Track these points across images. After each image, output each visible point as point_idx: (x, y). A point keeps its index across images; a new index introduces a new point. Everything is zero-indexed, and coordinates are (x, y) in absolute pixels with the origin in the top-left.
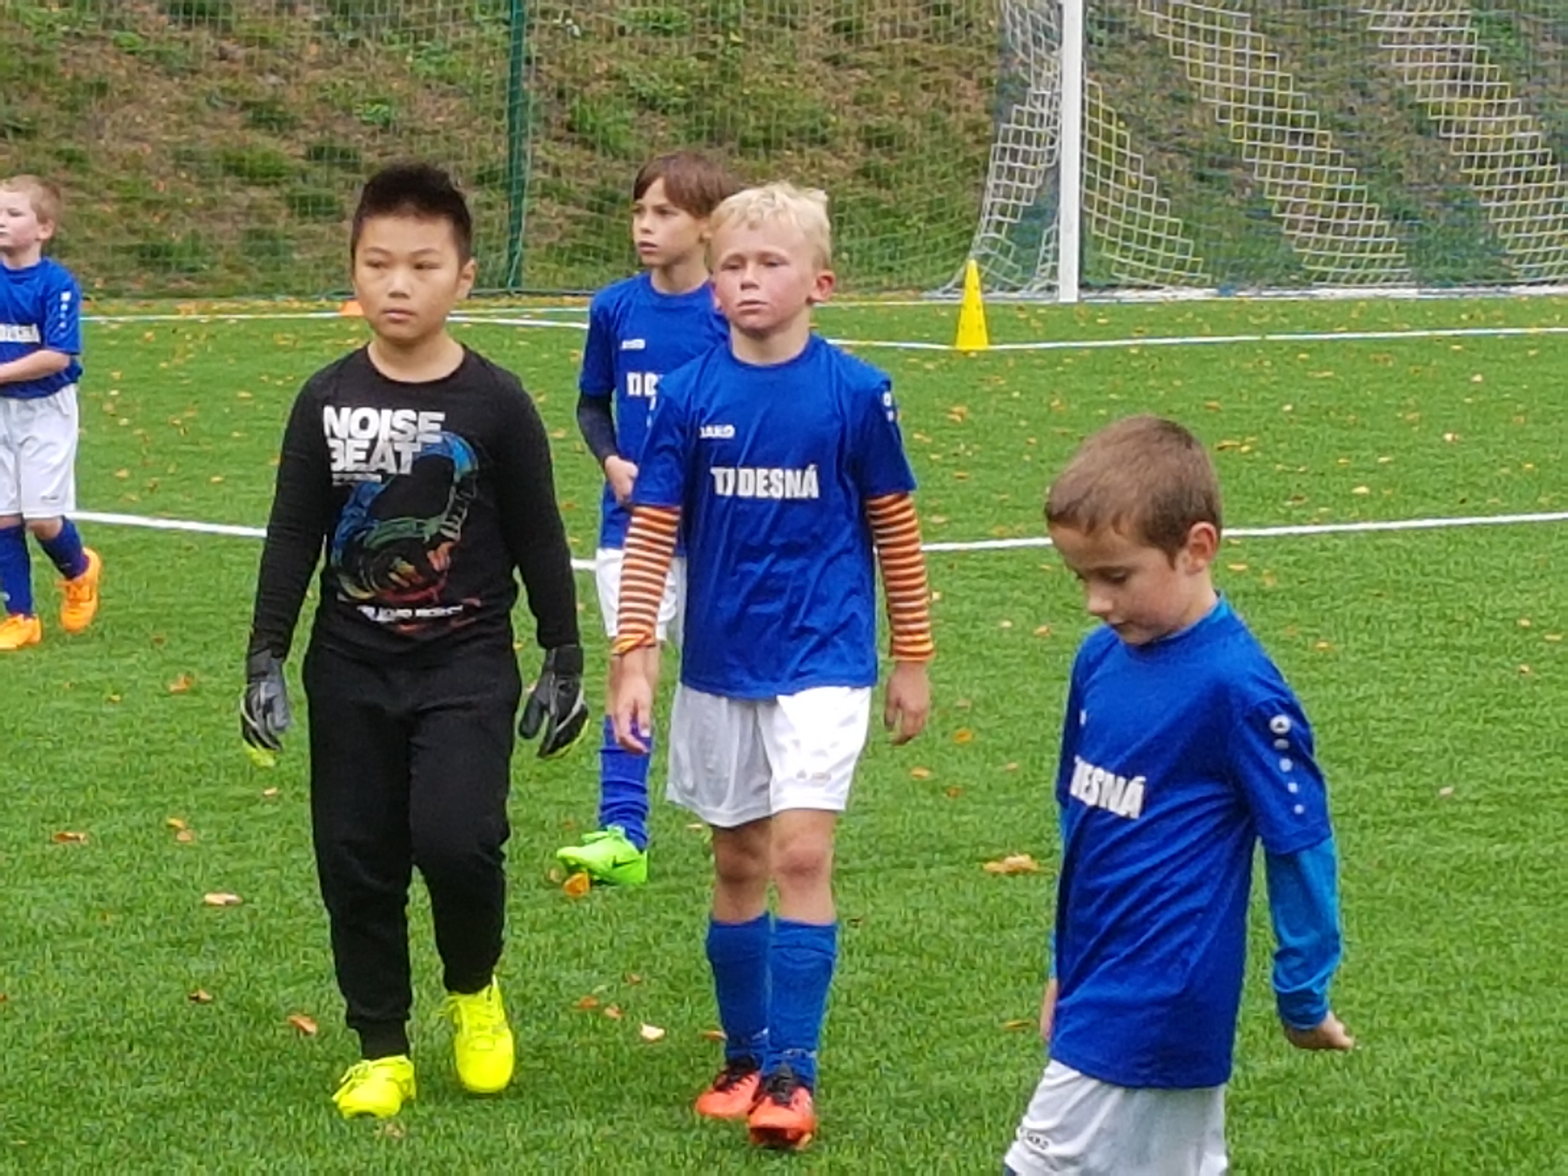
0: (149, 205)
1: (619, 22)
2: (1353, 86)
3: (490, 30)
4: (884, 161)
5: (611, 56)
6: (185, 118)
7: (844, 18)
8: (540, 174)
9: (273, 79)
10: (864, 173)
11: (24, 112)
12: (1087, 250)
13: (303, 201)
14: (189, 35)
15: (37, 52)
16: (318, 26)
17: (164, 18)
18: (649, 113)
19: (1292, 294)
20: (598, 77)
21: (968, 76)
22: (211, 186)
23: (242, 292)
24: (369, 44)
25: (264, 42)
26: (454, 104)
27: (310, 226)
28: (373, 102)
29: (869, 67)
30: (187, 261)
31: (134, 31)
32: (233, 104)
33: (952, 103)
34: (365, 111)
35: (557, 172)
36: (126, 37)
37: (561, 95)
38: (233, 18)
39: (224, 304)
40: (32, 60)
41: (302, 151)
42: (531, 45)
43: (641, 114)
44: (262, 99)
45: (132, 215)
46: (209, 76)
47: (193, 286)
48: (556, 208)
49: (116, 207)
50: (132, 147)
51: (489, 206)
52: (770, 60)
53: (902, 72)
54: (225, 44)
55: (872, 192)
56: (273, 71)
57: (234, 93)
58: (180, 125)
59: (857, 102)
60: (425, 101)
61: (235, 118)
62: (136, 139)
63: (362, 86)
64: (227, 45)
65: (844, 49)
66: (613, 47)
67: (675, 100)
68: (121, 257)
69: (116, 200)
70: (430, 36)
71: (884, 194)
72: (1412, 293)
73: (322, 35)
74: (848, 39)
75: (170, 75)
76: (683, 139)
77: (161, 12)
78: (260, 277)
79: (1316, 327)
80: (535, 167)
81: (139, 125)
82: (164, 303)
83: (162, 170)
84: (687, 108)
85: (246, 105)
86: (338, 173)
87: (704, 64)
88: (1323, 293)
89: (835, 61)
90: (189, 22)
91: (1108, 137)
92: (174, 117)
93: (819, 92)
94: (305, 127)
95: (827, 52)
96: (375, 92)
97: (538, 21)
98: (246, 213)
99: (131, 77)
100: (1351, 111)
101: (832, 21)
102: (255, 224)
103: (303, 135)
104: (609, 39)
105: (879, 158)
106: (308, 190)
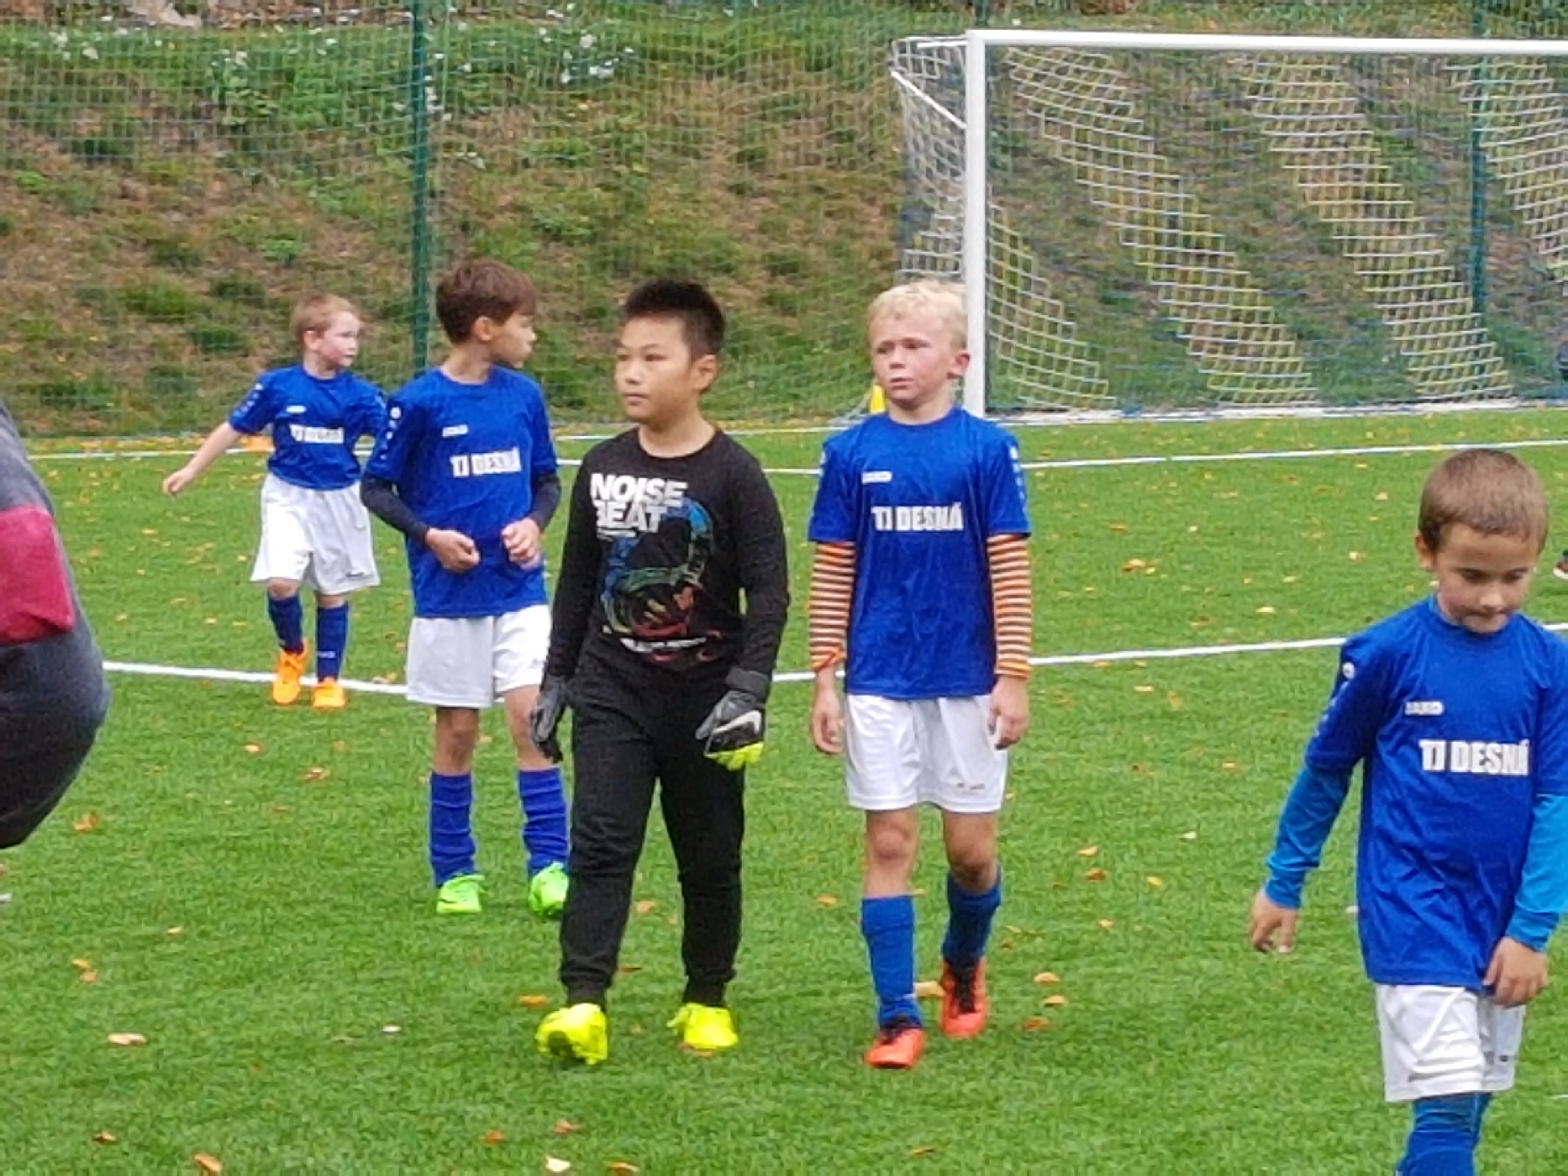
0: (53, 344)
1: (523, 154)
2: (1257, 206)
3: (394, 165)
4: (789, 289)
5: (516, 188)
6: (87, 255)
7: (748, 147)
9: (176, 216)
10: (770, 301)
12: (992, 373)
13: (207, 337)
14: (92, 173)
16: (220, 162)
17: (67, 157)
18: (553, 245)
19: (1197, 415)
20: (502, 210)
21: (871, 201)
22: (113, 324)
23: (147, 430)
24: (273, 180)
25: (165, 179)
26: (359, 237)
27: (215, 363)
28: (277, 238)
29: (774, 195)
30: (92, 399)
31: (37, 171)
32: (134, 241)
33: (857, 229)
34: (269, 247)
36: (28, 176)
37: (465, 227)
38: (135, 156)
39: (129, 442)
41: (206, 287)
42: (435, 178)
43: (546, 246)
44: (164, 236)
45: (34, 354)
46: (112, 214)
47: (98, 424)
49: (20, 346)
50: (34, 287)
51: (395, 340)
52: (674, 190)
53: (808, 199)
54: (127, 182)
55: (778, 320)
56: (176, 208)
57: (136, 231)
58: (82, 263)
59: (762, 230)
60: (330, 237)
61: (139, 255)
62: (40, 278)
63: (266, 221)
64: (131, 184)
65: (748, 177)
66: (517, 180)
67: (581, 231)
68: (25, 396)
69: (19, 340)
70: (333, 171)
71: (789, 322)
72: (1317, 412)
73: (224, 171)
74: (752, 167)
75: (73, 214)
76: (588, 269)
77: (63, 151)
78: (165, 415)
79: (1222, 448)
81: (43, 264)
82: (69, 441)
83: (65, 309)
84: (592, 240)
85: (149, 243)
86: (242, 308)
87: (606, 195)
88: (1229, 413)
89: (739, 190)
90: (89, 160)
91: (1014, 261)
92: (78, 256)
93: (724, 221)
94: (210, 263)
95: (731, 181)
96: (278, 227)
97: (441, 154)
98: (150, 350)
99: (33, 216)
100: (1255, 232)
101: (735, 150)
102: (159, 361)
103: (206, 272)
104: (514, 172)
105: (784, 286)
106: (214, 326)
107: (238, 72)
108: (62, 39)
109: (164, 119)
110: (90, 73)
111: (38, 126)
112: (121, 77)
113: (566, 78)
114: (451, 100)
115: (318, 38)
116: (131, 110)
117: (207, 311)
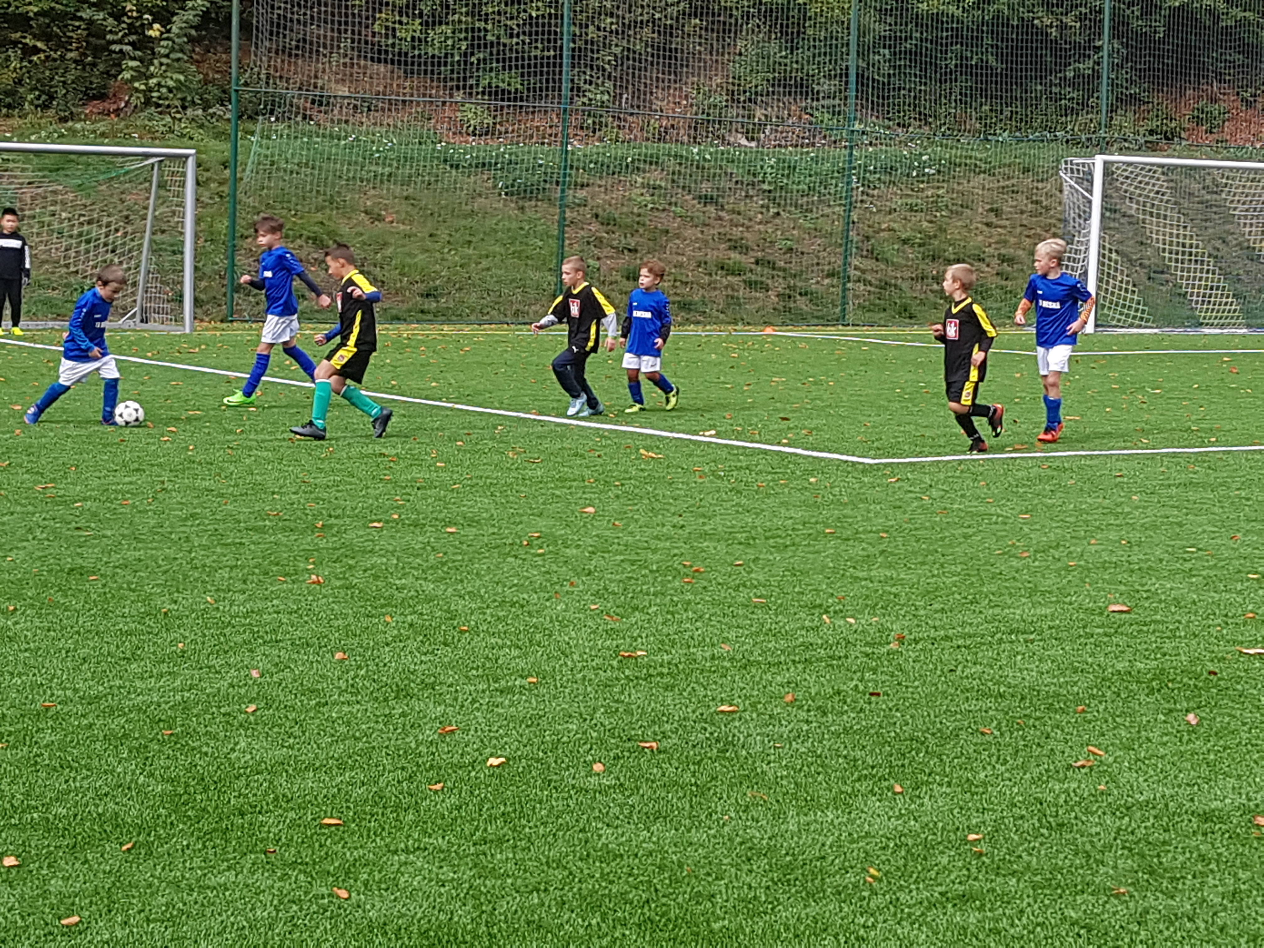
0: (684, 283)
1: (894, 206)
2: (1220, 238)
3: (837, 209)
4: (1010, 269)
5: (889, 221)
6: (702, 245)
7: (995, 206)
8: (856, 272)
9: (741, 229)
11: (631, 242)
13: (751, 283)
14: (706, 209)
15: (639, 215)
16: (762, 206)
17: (695, 202)
18: (905, 246)
19: (1190, 331)
20: (884, 230)
22: (711, 275)
23: (722, 322)
24: (784, 214)
25: (738, 213)
26: (820, 241)
27: (754, 294)
28: (784, 240)
29: (1004, 227)
30: (700, 308)
31: (682, 207)
32: (723, 240)
34: (781, 244)
35: (864, 272)
36: (679, 209)
37: (867, 238)
38: (725, 202)
39: (714, 328)
40: (637, 219)
41: (753, 260)
42: (855, 215)
43: (902, 247)
44: (736, 237)
45: (677, 287)
46: (713, 227)
47: (701, 318)
48: (863, 287)
50: (680, 258)
51: (833, 286)
52: (960, 224)
53: (1019, 230)
54: (720, 213)
55: (1004, 283)
56: (741, 226)
57: (724, 235)
58: (700, 249)
59: (998, 243)
60: (807, 240)
61: (724, 246)
62: (680, 254)
63: (780, 232)
64: (723, 214)
65: (992, 218)
66: (891, 217)
67: (917, 240)
70: (811, 211)
72: (1244, 331)
73: (764, 210)
74: (996, 216)
75: (696, 226)
77: (694, 199)
78: (731, 316)
79: (1205, 347)
80: (854, 269)
81: (681, 248)
83: (691, 268)
84: (923, 244)
85: (729, 240)
86: (766, 271)
87: (930, 225)
88: (1206, 331)
89: (988, 225)
90: (705, 203)
91: (1110, 259)
92: (697, 245)
94: (754, 250)
95: (986, 220)
96: (785, 235)
97: (859, 205)
98: (726, 287)
99: (679, 228)
100: (1218, 250)
101: (988, 207)
102: (730, 292)
103: (751, 253)
104: (890, 213)
105: (1006, 268)
106: (753, 278)
107: (772, 167)
108: (695, 150)
109: (739, 186)
110: (706, 165)
111: (684, 187)
112: (721, 167)
113: (914, 174)
114: (864, 182)
115: (807, 153)
116: (724, 183)
117: (751, 271)
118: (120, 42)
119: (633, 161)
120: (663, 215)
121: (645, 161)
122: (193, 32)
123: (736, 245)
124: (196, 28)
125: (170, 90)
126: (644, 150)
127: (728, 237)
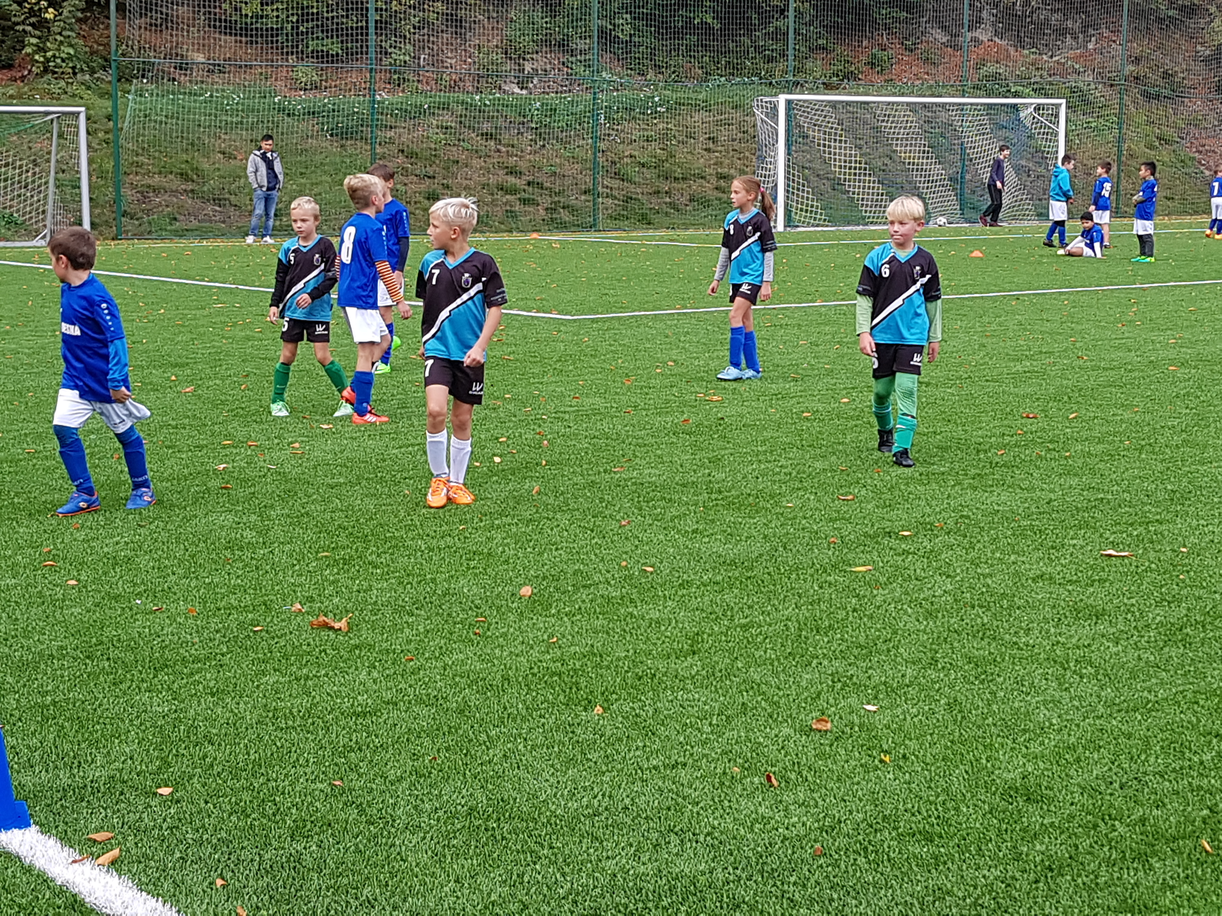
1: (634, 138)
5: (631, 149)
6: (485, 172)
7: (712, 135)
8: (605, 190)
9: (515, 159)
11: (430, 171)
13: (524, 200)
14: (487, 144)
15: (435, 150)
16: (531, 140)
17: (479, 138)
18: (643, 168)
20: (627, 157)
21: (754, 154)
23: (503, 231)
24: (548, 146)
25: (512, 146)
26: (577, 166)
27: (527, 208)
28: (549, 166)
29: (721, 152)
30: (485, 220)
31: (469, 143)
32: (501, 167)
34: (546, 169)
35: (611, 188)
36: (466, 145)
37: (614, 163)
38: (502, 138)
40: (433, 153)
41: (524, 182)
42: (603, 146)
43: (640, 169)
44: (511, 165)
46: (494, 158)
47: (487, 229)
48: (611, 201)
50: (468, 182)
52: (686, 150)
53: (731, 153)
54: (498, 147)
55: (721, 195)
56: (515, 156)
57: (502, 163)
58: (484, 175)
59: (715, 164)
60: (567, 165)
61: (502, 172)
62: (468, 179)
63: (545, 160)
66: (632, 146)
67: (652, 164)
70: (569, 143)
73: (532, 143)
74: (713, 142)
75: (480, 157)
77: (477, 136)
78: (509, 225)
80: (603, 187)
81: (469, 174)
83: (477, 190)
84: (656, 167)
85: (506, 167)
86: (536, 190)
87: (662, 152)
89: (708, 150)
90: (487, 139)
92: (481, 172)
93: (702, 161)
94: (525, 175)
95: (704, 147)
96: (549, 162)
97: (606, 137)
98: (505, 204)
99: (467, 158)
101: (707, 136)
102: (508, 208)
103: (524, 177)
104: (631, 143)
105: (722, 183)
106: (527, 196)
107: (538, 110)
108: (478, 97)
109: (512, 125)
110: (487, 109)
111: (469, 127)
112: (498, 111)
113: (649, 112)
114: (610, 119)
115: (565, 98)
116: (500, 122)
117: (524, 191)
118: (23, 23)
119: (429, 107)
120: (455, 149)
121: (439, 108)
122: (79, 15)
123: (512, 172)
124: (83, 11)
125: (63, 61)
126: (438, 99)
127: (505, 165)
